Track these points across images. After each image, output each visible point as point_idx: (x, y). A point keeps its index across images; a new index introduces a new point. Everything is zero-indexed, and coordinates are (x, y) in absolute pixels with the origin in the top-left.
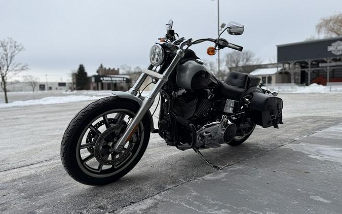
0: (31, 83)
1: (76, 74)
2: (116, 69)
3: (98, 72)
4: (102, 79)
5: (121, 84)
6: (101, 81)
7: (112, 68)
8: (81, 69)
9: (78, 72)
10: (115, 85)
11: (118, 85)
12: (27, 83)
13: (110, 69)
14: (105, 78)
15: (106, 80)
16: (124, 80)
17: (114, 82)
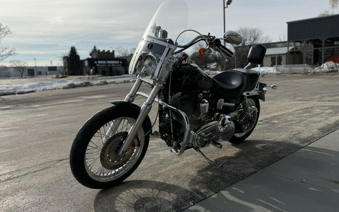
0: (19, 67)
1: (67, 57)
2: (111, 51)
3: (91, 55)
4: (96, 62)
5: (117, 68)
6: (95, 65)
7: (106, 51)
8: (73, 51)
9: (70, 55)
10: (111, 68)
11: (113, 69)
12: (14, 68)
13: (104, 51)
14: (99, 62)
15: (101, 64)
16: (120, 64)
17: (109, 65)
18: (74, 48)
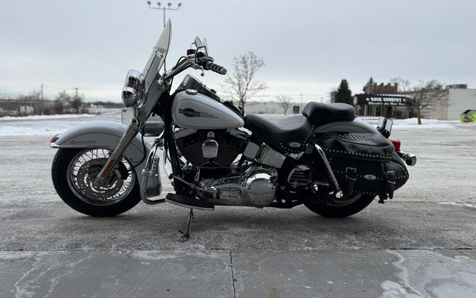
1: (336, 92)
2: (393, 85)
3: (364, 90)
4: (368, 99)
5: (399, 108)
6: (367, 103)
7: (385, 84)
8: (344, 85)
9: (339, 90)
10: (390, 108)
11: (393, 108)
13: (382, 84)
14: (372, 99)
15: (374, 102)
16: (402, 102)
17: (386, 104)
18: (345, 81)
